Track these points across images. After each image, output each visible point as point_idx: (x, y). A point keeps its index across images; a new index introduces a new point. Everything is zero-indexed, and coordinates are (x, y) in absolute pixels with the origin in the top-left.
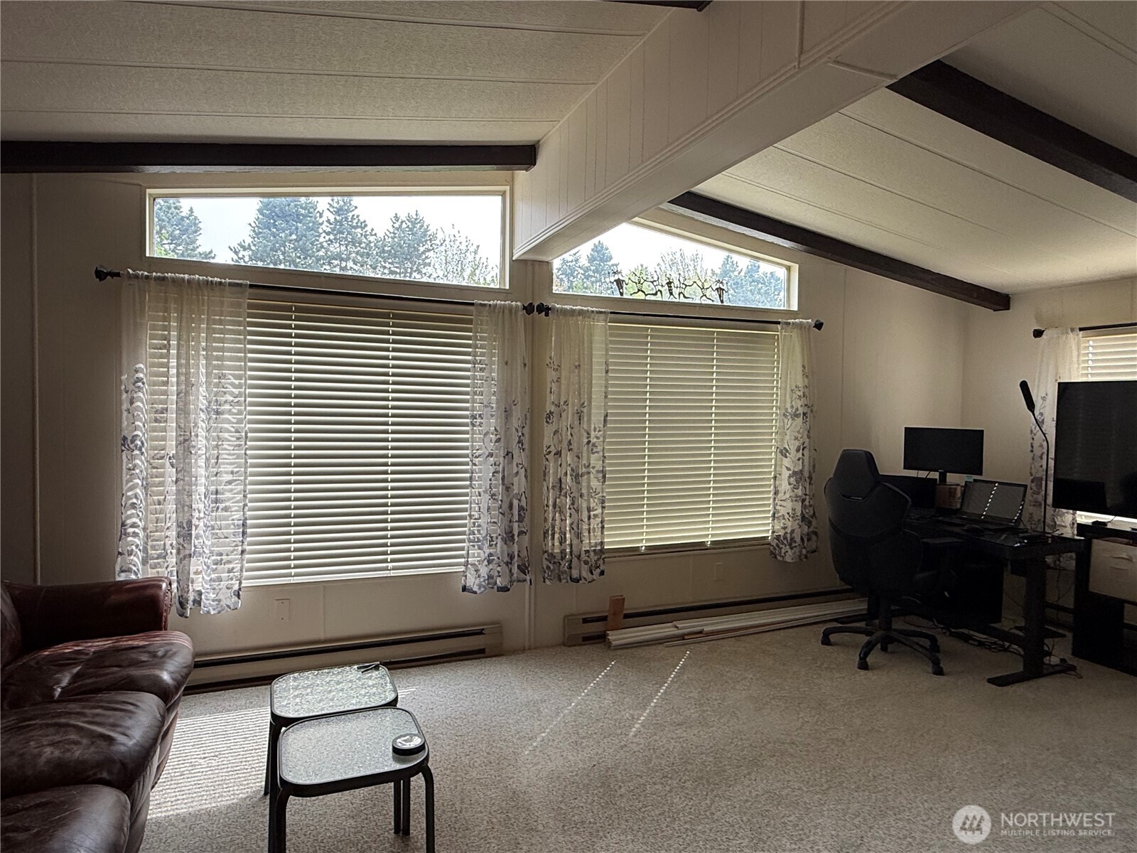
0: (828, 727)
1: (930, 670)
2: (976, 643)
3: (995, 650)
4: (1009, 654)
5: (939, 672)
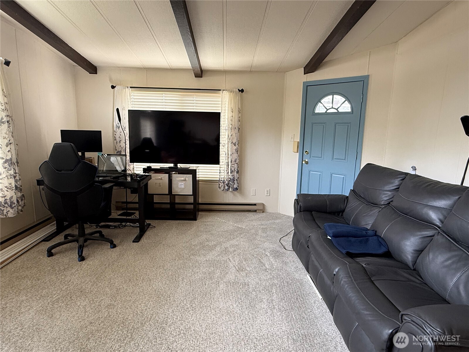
0: (98, 302)
1: (109, 247)
2: (114, 227)
3: (122, 228)
4: (126, 227)
5: (114, 246)
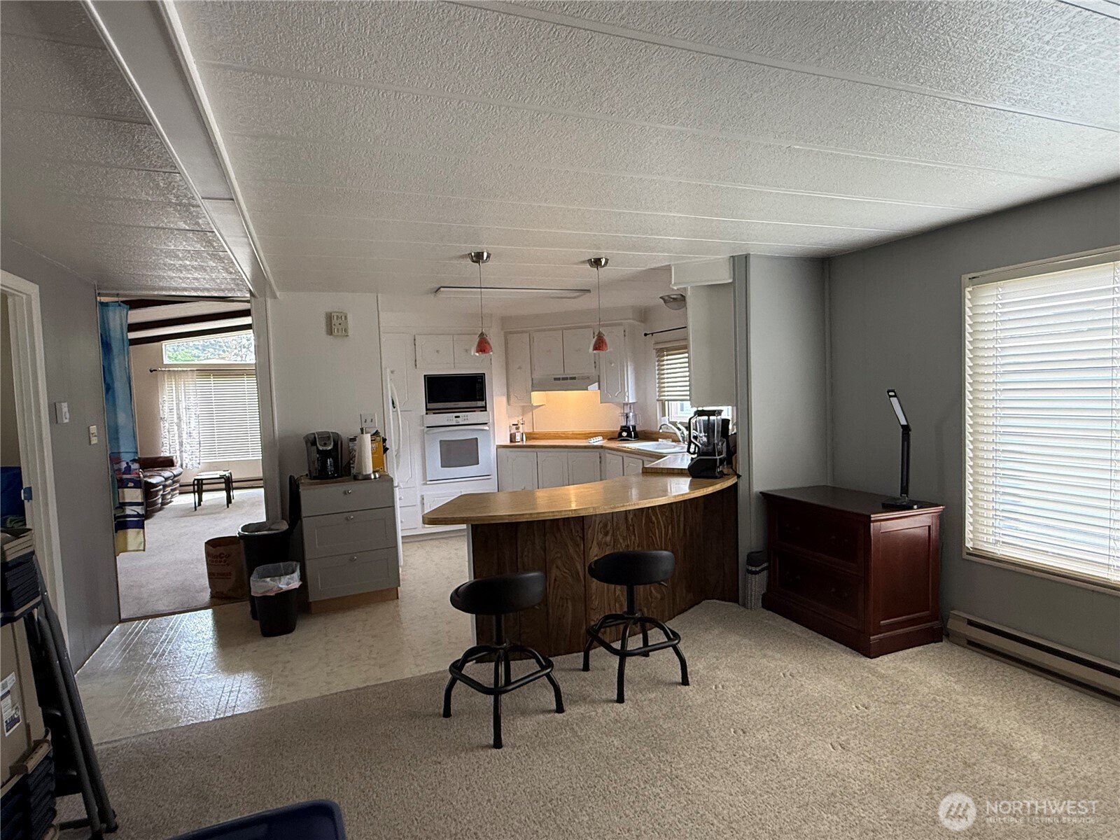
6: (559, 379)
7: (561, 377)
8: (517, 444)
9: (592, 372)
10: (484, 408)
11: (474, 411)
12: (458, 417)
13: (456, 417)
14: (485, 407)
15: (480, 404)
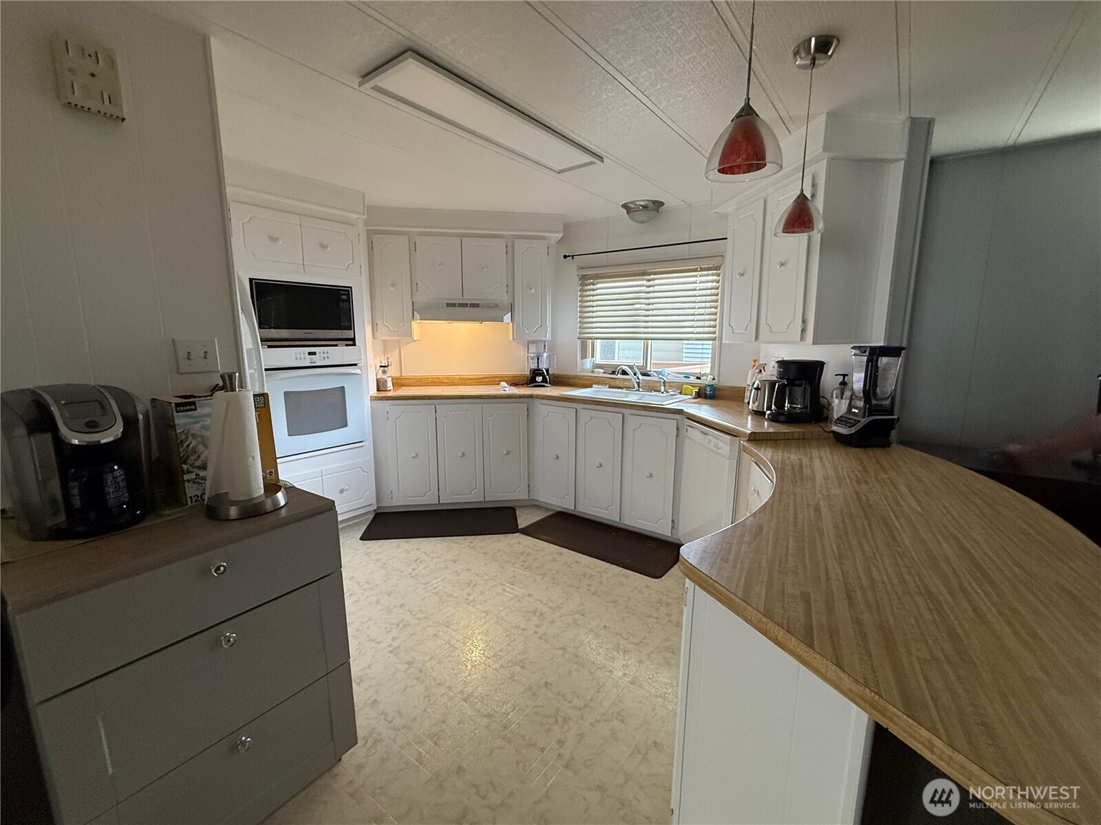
6: (454, 305)
7: (457, 302)
8: (389, 394)
9: (505, 299)
10: (352, 342)
11: (336, 345)
12: (314, 353)
13: (310, 354)
14: (353, 340)
15: (349, 334)
